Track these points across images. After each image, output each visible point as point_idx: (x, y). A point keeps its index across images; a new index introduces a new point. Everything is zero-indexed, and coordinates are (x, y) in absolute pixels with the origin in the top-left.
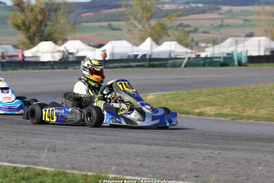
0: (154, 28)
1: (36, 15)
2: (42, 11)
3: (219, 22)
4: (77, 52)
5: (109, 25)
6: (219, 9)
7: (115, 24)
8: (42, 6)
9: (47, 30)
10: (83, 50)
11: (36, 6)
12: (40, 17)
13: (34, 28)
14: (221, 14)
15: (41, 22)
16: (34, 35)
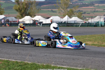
0: (69, 12)
1: (24, 6)
2: (26, 4)
3: (94, 10)
4: (39, 20)
5: (52, 10)
6: (94, 5)
7: (54, 10)
8: (26, 2)
9: (28, 12)
10: (42, 19)
11: (24, 2)
12: (25, 7)
13: (23, 11)
14: (95, 7)
15: (26, 8)
16: (23, 13)
